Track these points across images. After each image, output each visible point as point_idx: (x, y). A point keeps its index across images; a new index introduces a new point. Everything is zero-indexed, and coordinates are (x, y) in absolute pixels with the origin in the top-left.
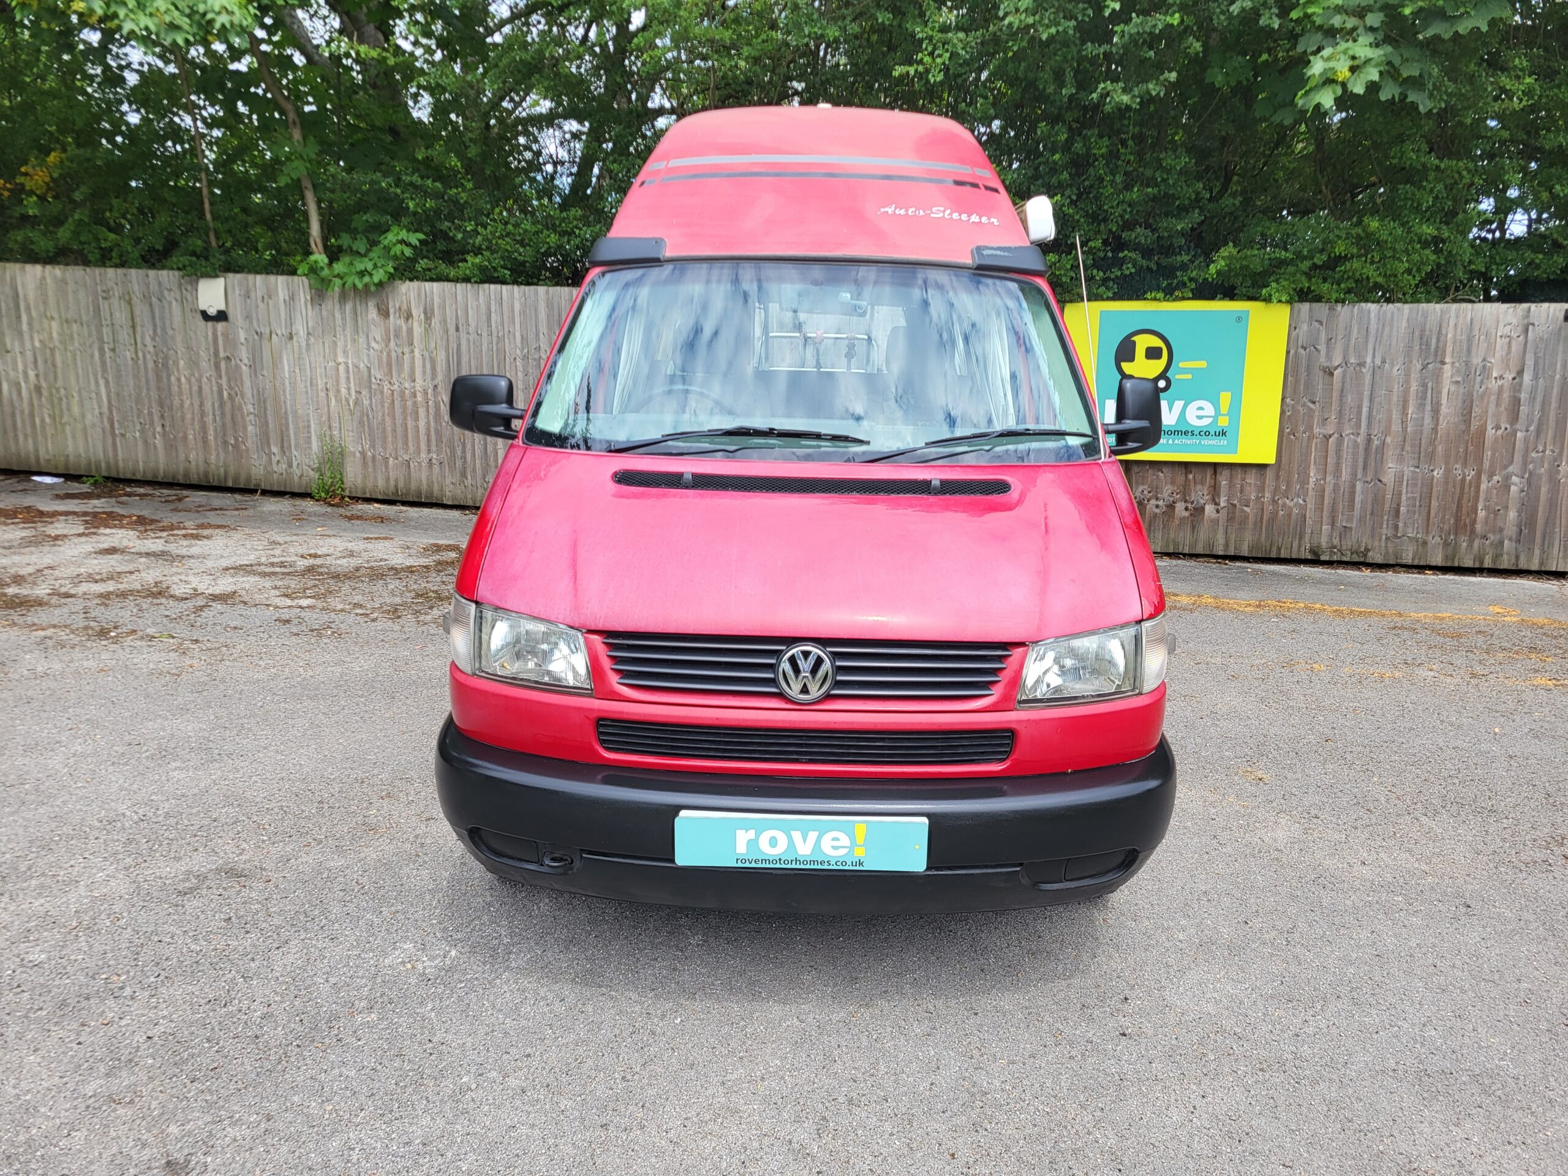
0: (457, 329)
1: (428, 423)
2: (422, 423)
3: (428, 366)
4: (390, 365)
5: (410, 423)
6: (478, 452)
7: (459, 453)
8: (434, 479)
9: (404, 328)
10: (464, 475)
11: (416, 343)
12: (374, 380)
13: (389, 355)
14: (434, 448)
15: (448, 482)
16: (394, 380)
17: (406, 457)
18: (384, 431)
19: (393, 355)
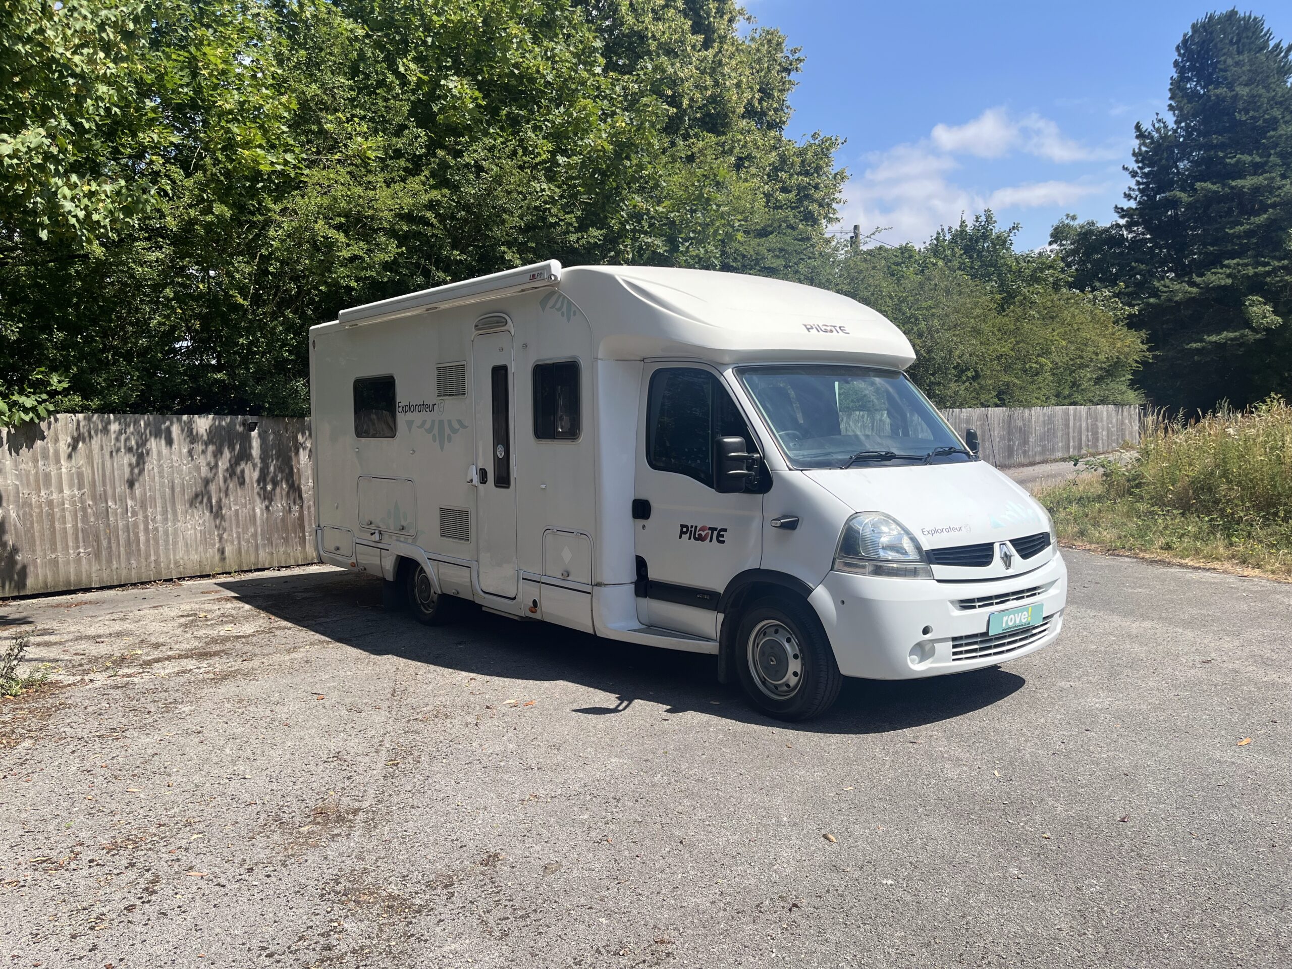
0: (102, 449)
1: (75, 526)
2: (69, 525)
3: (76, 481)
4: (37, 481)
5: (57, 525)
6: (122, 542)
7: (105, 543)
8: (83, 570)
9: (51, 451)
10: (109, 561)
11: (62, 462)
12: (21, 495)
13: (37, 473)
14: (81, 544)
15: (94, 569)
16: (43, 493)
17: (53, 556)
18: (33, 536)
19: (41, 471)
